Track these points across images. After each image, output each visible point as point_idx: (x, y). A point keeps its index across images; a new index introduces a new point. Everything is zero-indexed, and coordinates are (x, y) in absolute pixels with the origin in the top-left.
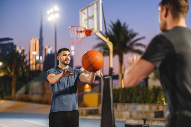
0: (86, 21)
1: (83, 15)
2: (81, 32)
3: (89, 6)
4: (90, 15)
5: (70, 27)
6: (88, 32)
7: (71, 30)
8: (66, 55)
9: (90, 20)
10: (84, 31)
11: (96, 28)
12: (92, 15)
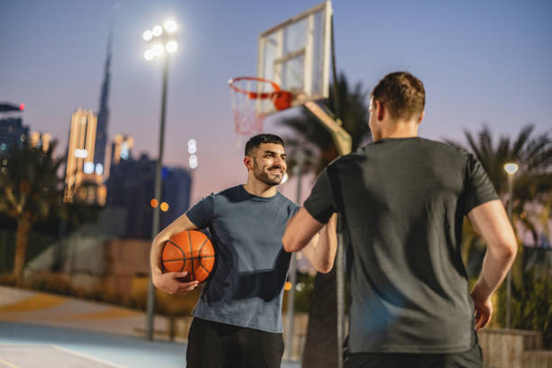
0: (279, 67)
1: (270, 46)
2: (264, 96)
3: (290, 22)
4: (292, 48)
5: (230, 81)
6: (284, 98)
7: (236, 90)
8: (273, 155)
9: (291, 64)
10: (273, 95)
11: (308, 89)
12: (300, 48)
